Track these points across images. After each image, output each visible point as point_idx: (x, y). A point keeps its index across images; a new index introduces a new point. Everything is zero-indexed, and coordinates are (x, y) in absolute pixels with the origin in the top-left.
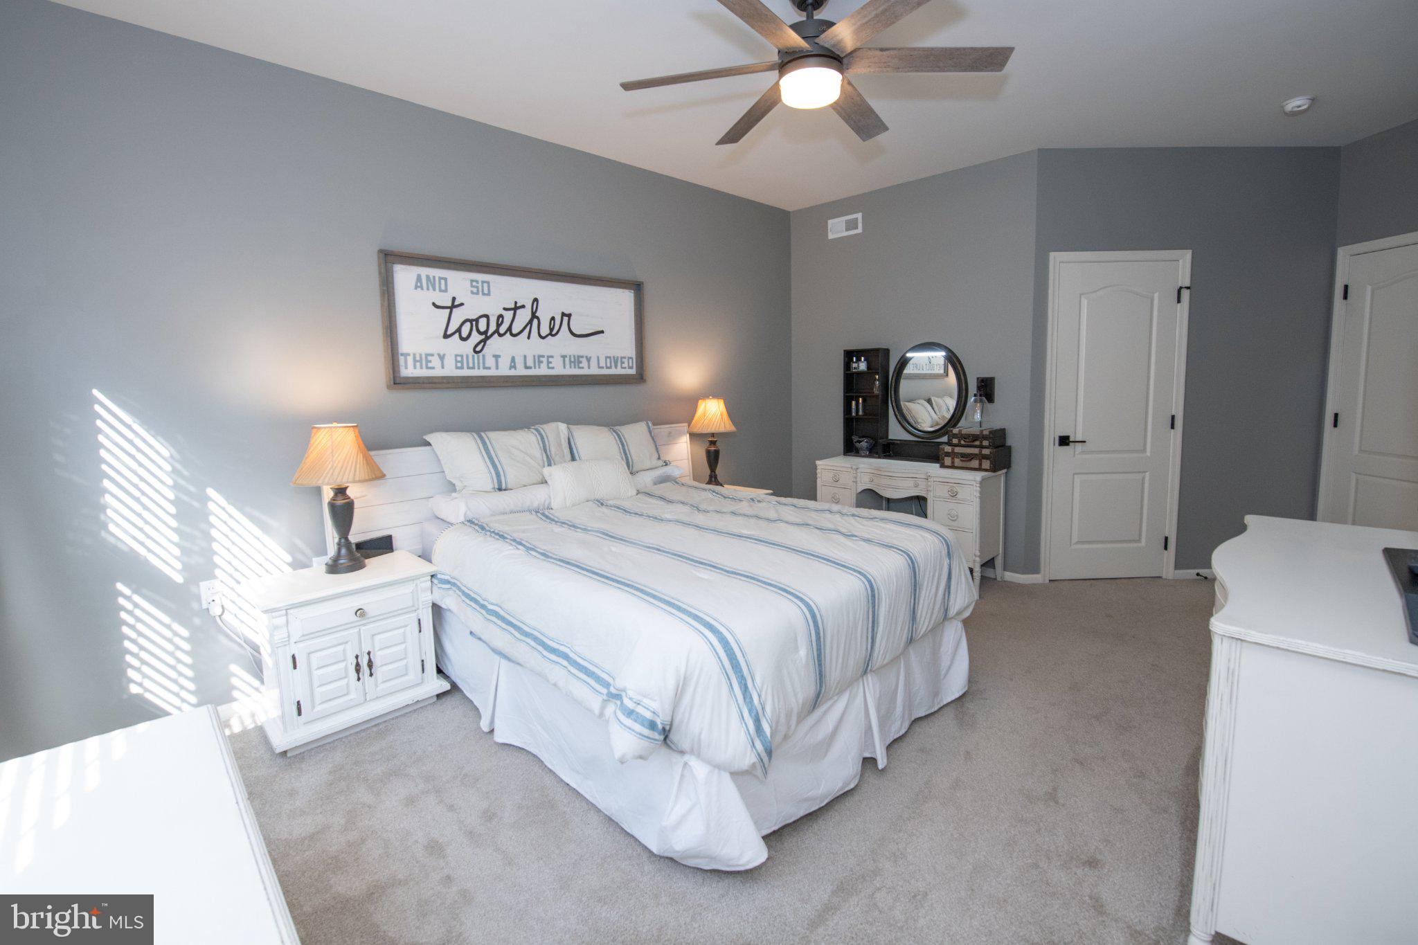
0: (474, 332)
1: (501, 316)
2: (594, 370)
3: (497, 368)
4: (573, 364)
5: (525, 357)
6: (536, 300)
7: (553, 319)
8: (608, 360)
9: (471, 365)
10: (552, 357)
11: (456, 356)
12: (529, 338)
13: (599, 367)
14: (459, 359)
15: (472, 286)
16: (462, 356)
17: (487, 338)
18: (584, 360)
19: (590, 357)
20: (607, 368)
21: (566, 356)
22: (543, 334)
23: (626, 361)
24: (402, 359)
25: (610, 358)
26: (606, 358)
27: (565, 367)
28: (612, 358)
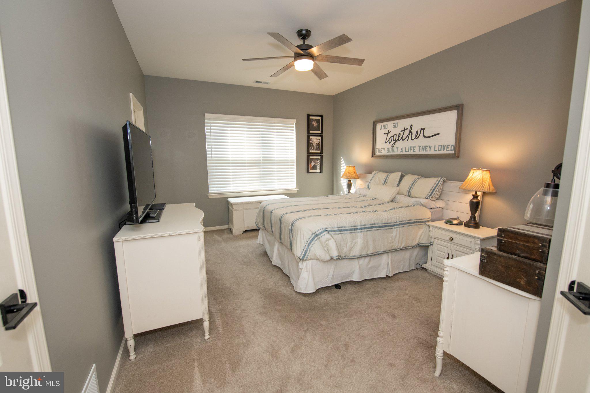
0: (392, 140)
1: (400, 134)
2: (432, 152)
3: (397, 152)
4: (423, 150)
5: (406, 147)
6: (412, 125)
7: (417, 132)
8: (440, 147)
9: (390, 151)
10: (415, 147)
11: (388, 148)
12: (408, 140)
13: (435, 151)
14: (388, 149)
15: (393, 125)
16: (389, 148)
17: (396, 142)
18: (428, 148)
19: (431, 146)
20: (439, 151)
21: (421, 146)
22: (413, 138)
23: (450, 147)
24: (376, 150)
25: (441, 146)
26: (439, 146)
27: (419, 151)
28: (442, 146)
